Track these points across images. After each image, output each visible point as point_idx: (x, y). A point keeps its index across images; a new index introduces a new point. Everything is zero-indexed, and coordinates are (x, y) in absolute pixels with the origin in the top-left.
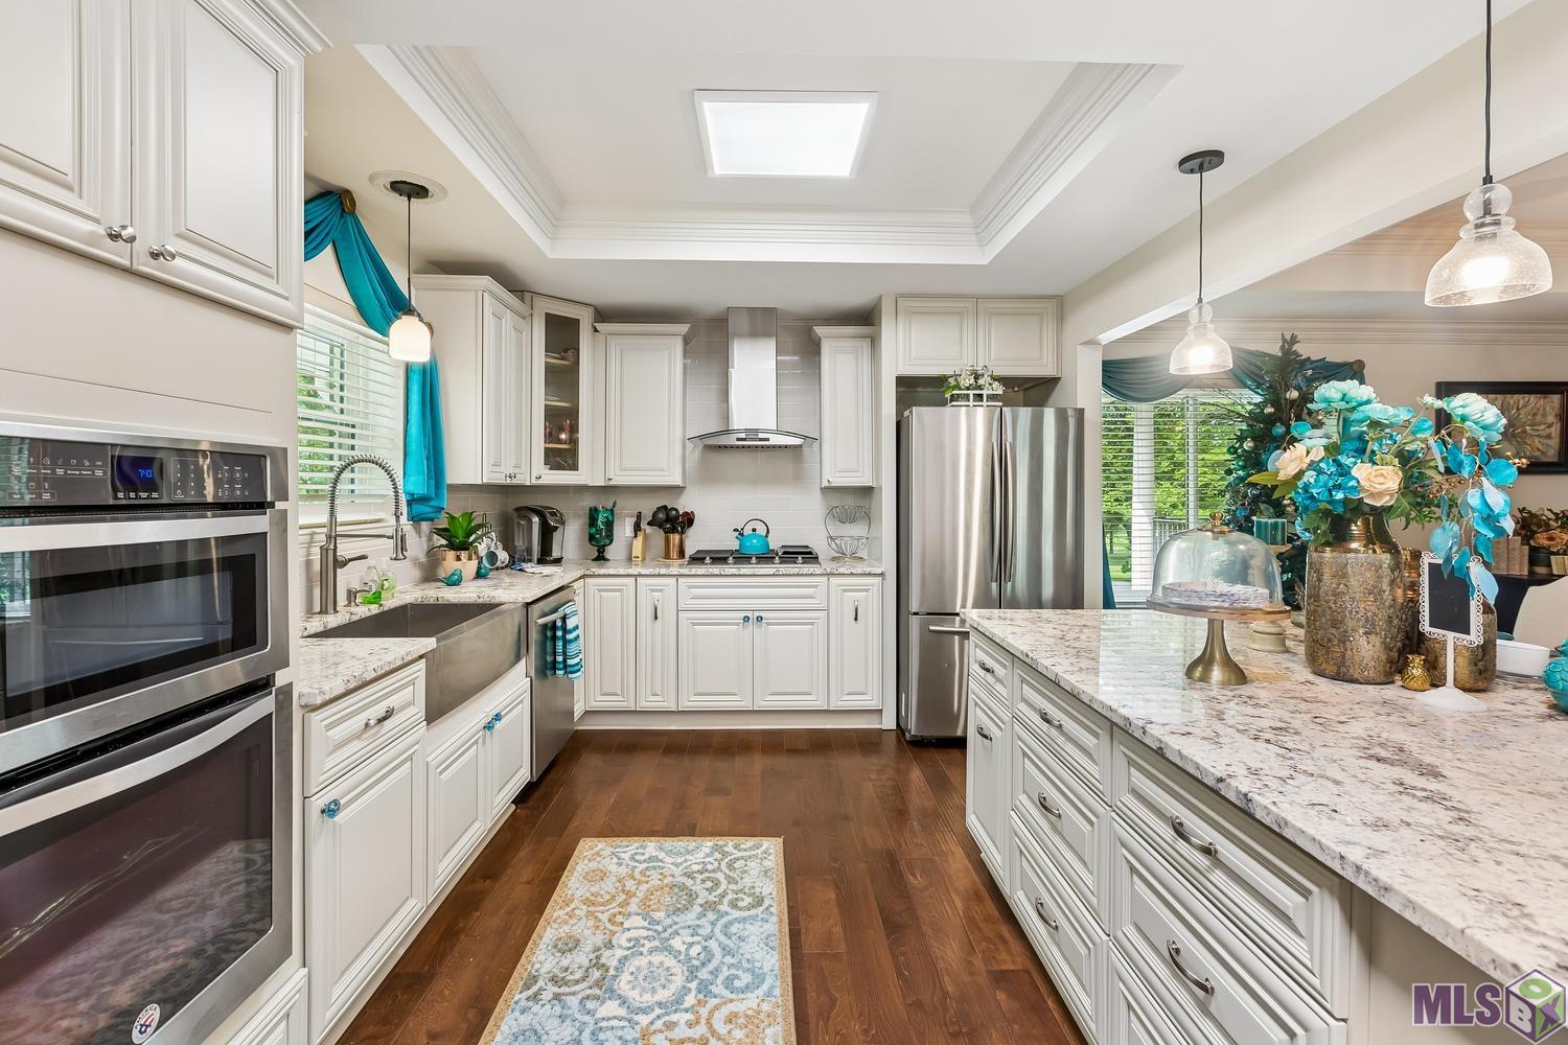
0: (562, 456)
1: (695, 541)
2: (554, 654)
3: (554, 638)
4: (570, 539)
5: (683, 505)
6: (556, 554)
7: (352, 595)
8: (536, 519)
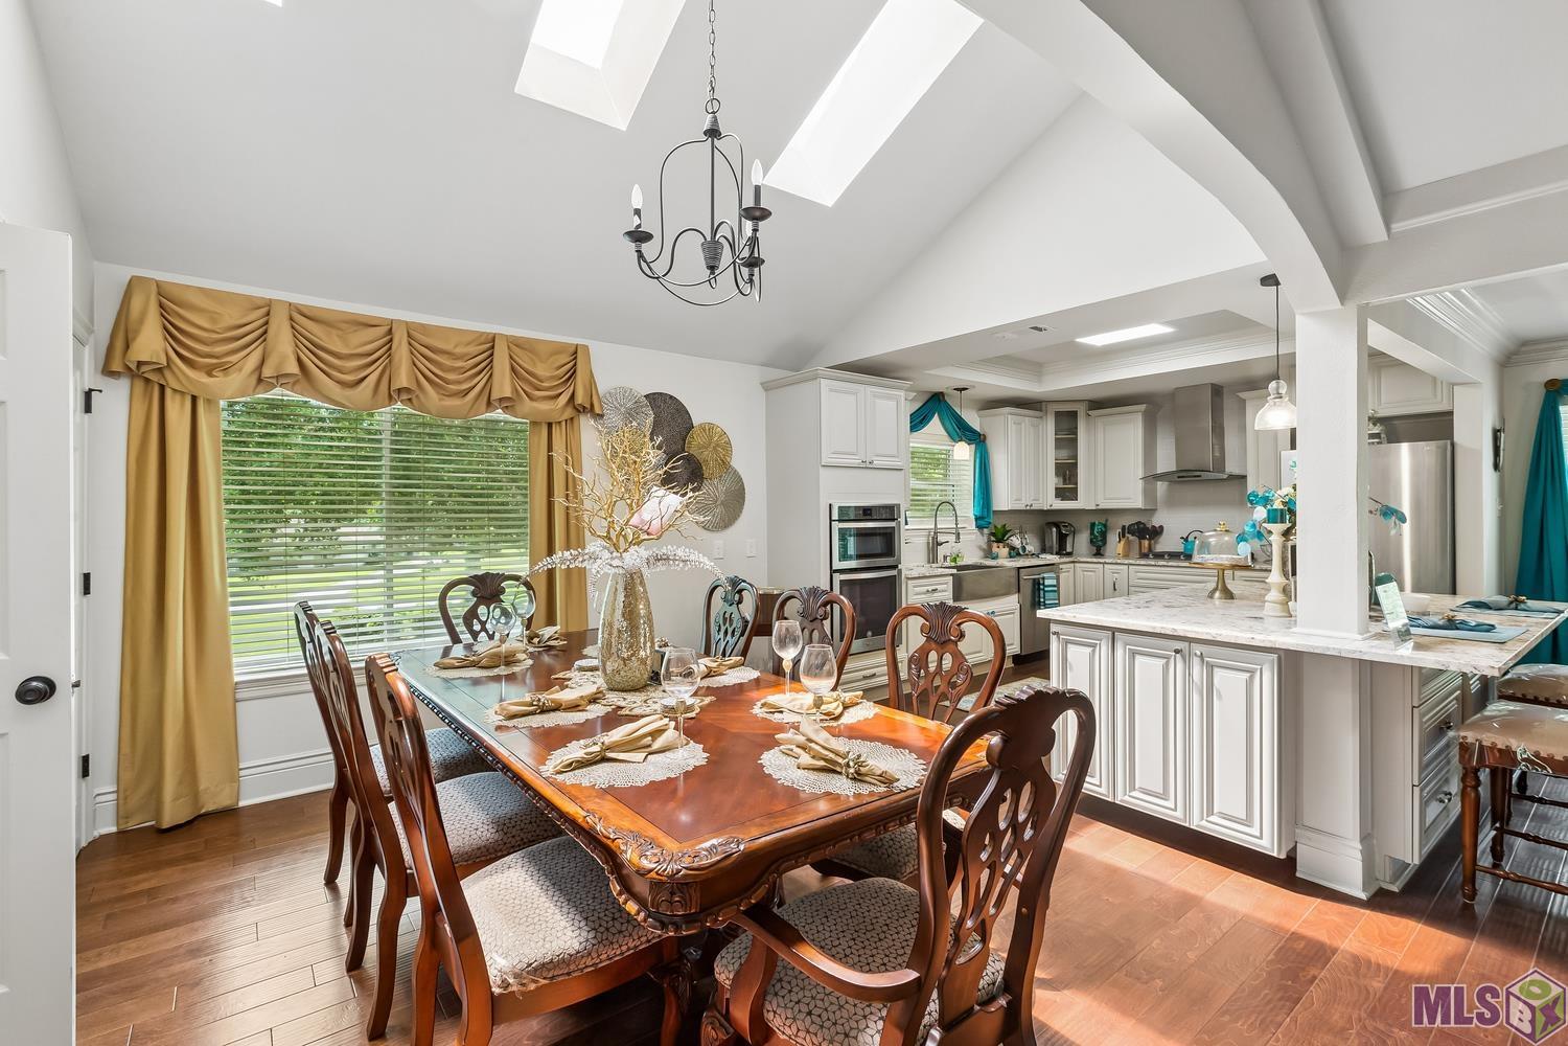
0: (1067, 491)
1: (1163, 545)
2: (1039, 597)
3: (1039, 589)
4: (1082, 541)
5: (1156, 521)
6: (1069, 550)
7: (945, 558)
8: (1054, 529)
